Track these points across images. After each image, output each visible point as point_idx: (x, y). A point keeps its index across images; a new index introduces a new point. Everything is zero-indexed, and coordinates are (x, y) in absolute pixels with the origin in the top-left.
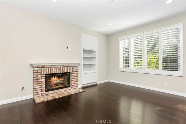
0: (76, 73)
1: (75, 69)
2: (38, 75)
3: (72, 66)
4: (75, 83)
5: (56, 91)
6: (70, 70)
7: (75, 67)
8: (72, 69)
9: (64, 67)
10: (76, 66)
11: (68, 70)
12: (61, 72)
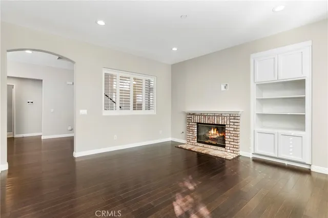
0: (234, 128)
1: (231, 121)
2: (189, 122)
3: (227, 115)
4: (232, 143)
5: (205, 145)
6: (223, 121)
7: (233, 118)
8: (226, 120)
9: (215, 116)
10: (234, 115)
11: (220, 121)
12: (211, 123)
